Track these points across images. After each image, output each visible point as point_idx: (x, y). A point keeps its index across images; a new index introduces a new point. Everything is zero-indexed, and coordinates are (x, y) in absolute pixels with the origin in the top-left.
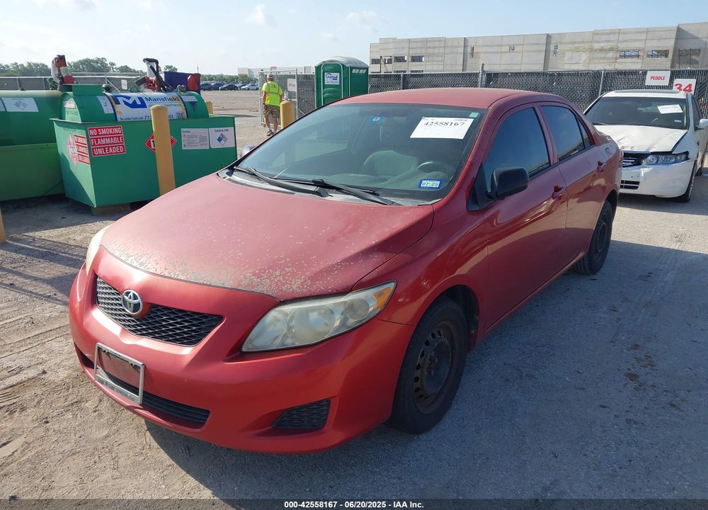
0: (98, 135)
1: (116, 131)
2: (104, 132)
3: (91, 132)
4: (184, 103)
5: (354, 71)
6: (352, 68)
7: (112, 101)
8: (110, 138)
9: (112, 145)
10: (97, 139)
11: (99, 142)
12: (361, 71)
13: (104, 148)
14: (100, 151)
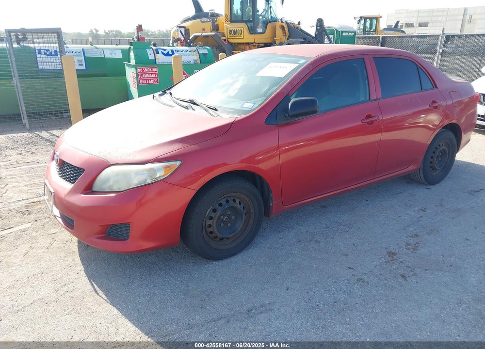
0: (143, 72)
1: (154, 70)
2: (146, 70)
3: (139, 70)
4: (199, 54)
5: (344, 34)
6: (342, 32)
7: (155, 52)
8: (150, 74)
9: (151, 78)
10: (142, 75)
11: (143, 77)
12: (350, 34)
13: (146, 80)
14: (144, 82)
